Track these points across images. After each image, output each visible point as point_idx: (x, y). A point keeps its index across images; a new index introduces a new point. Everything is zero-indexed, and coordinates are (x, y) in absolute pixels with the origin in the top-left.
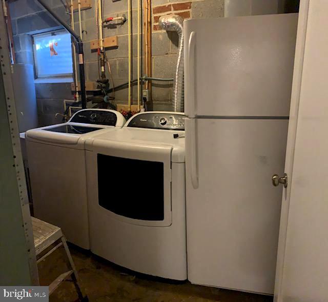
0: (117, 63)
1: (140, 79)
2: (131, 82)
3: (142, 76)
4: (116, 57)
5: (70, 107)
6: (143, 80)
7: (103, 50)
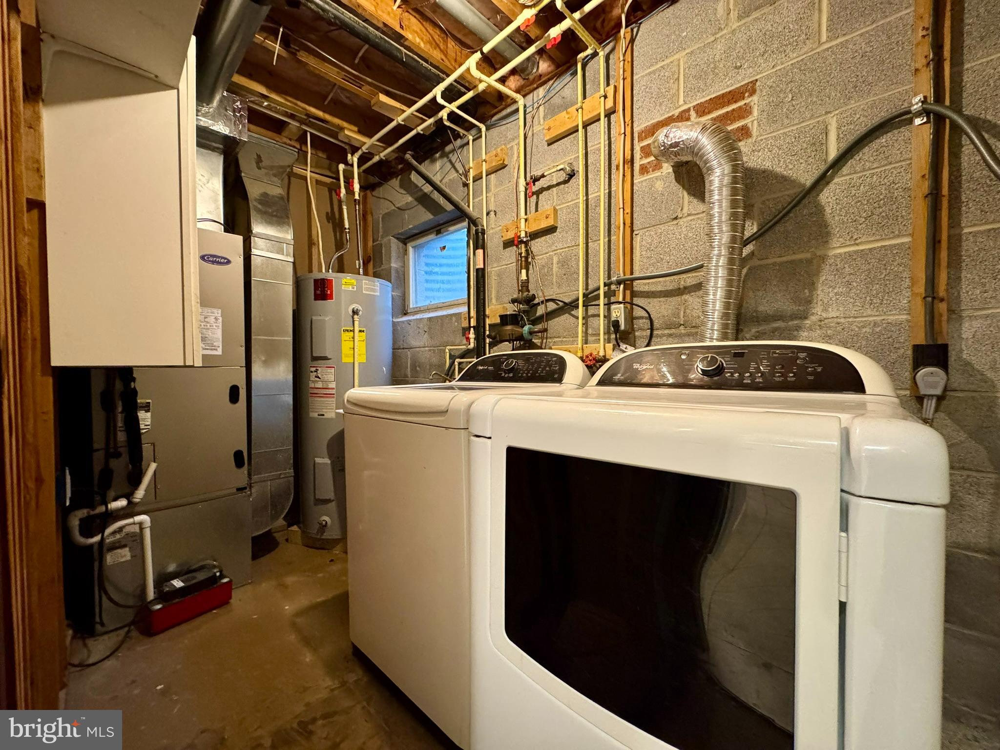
0: (555, 260)
1: (605, 285)
2: (585, 295)
3: (609, 277)
4: (554, 248)
5: (458, 360)
6: (613, 287)
7: (526, 236)
